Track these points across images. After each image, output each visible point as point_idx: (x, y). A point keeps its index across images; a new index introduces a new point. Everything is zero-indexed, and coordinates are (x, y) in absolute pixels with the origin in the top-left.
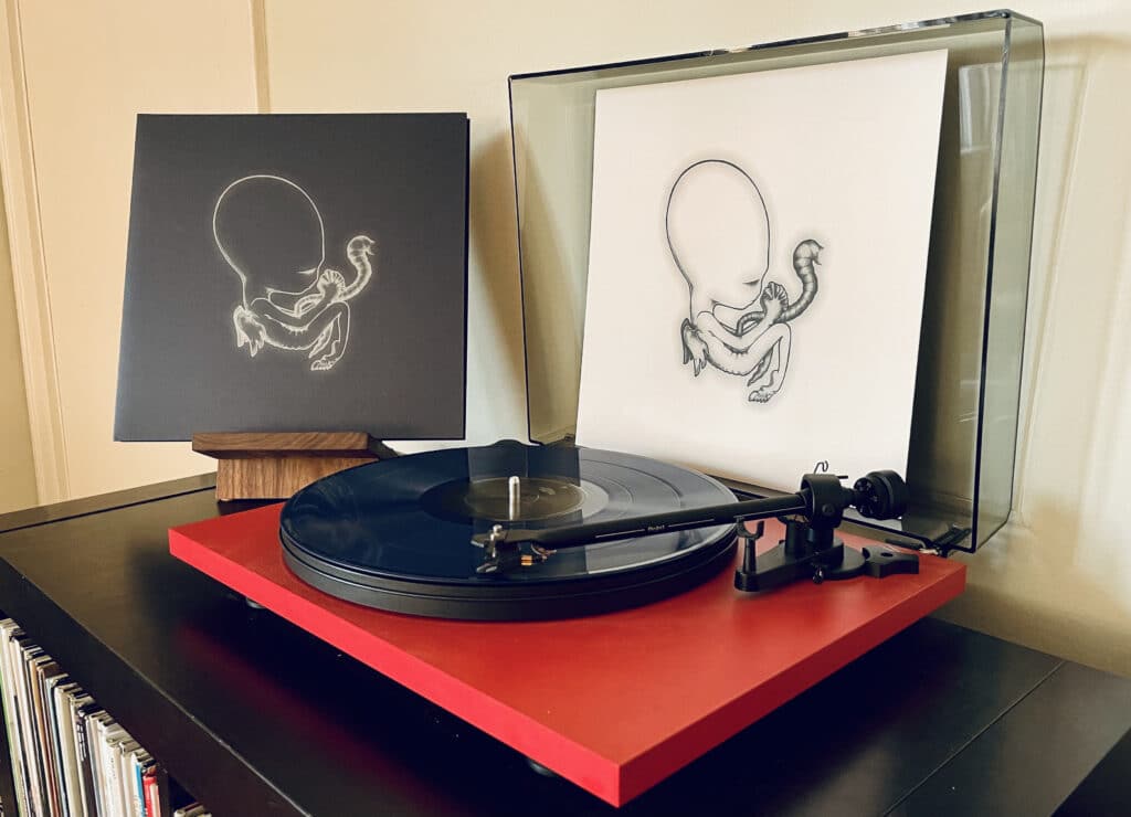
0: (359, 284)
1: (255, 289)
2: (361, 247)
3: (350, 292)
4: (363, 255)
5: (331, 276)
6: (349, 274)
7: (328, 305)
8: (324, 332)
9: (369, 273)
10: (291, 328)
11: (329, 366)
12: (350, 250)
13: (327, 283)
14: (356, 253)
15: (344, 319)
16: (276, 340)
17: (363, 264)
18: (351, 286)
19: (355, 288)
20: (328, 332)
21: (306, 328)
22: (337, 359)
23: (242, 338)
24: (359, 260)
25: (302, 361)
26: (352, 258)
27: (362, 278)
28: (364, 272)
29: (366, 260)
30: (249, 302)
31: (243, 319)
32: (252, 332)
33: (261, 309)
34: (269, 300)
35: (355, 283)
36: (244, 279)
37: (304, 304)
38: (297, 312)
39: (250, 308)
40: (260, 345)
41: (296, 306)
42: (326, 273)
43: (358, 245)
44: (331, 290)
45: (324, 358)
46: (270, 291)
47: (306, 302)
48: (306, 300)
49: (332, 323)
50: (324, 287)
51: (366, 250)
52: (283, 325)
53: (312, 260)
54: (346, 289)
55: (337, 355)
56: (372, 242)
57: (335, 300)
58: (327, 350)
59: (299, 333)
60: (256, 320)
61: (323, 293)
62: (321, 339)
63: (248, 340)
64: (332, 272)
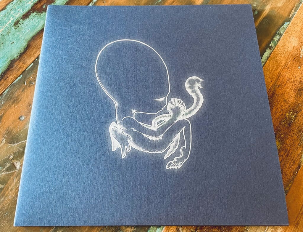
0: (195, 107)
1: (124, 111)
2: (194, 83)
3: (190, 112)
4: (196, 88)
5: (176, 102)
6: (188, 101)
7: (176, 121)
8: (174, 140)
9: (202, 100)
10: (151, 138)
11: (179, 166)
12: (187, 85)
13: (173, 107)
14: (191, 87)
15: (187, 130)
16: (140, 146)
17: (197, 94)
18: (190, 109)
19: (193, 110)
20: (177, 141)
21: (160, 138)
22: (185, 160)
23: (115, 145)
24: (194, 91)
25: (159, 162)
26: (189, 91)
27: (197, 103)
28: (198, 99)
29: (198, 91)
30: (120, 118)
31: (116, 131)
32: (122, 140)
33: (129, 124)
34: (134, 118)
35: (193, 107)
36: (116, 104)
37: (158, 121)
38: (154, 126)
39: (121, 123)
40: (128, 149)
41: (153, 122)
42: (172, 100)
43: (192, 82)
44: (177, 111)
45: (175, 160)
46: (134, 112)
47: (160, 120)
48: (160, 118)
49: (179, 134)
50: (172, 109)
51: (197, 86)
52: (144, 135)
53: (162, 92)
54: (187, 111)
55: (185, 156)
56: (201, 80)
57: (180, 118)
58: (177, 153)
59: (156, 141)
60: (126, 131)
61: (171, 113)
62: (172, 145)
63: (119, 146)
64: (176, 100)
